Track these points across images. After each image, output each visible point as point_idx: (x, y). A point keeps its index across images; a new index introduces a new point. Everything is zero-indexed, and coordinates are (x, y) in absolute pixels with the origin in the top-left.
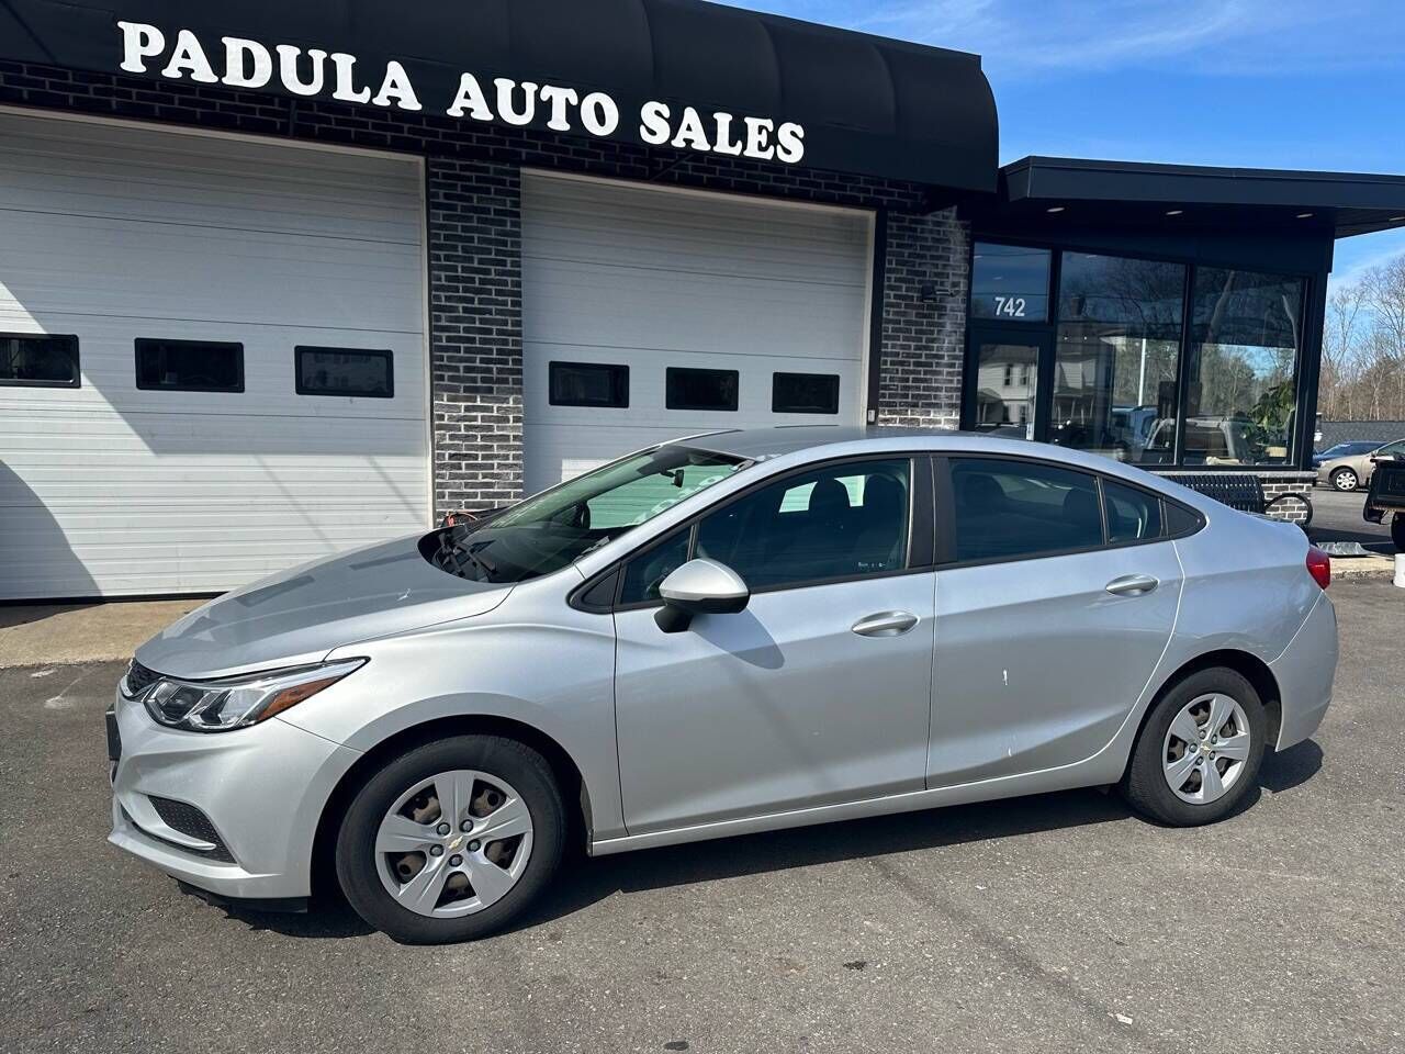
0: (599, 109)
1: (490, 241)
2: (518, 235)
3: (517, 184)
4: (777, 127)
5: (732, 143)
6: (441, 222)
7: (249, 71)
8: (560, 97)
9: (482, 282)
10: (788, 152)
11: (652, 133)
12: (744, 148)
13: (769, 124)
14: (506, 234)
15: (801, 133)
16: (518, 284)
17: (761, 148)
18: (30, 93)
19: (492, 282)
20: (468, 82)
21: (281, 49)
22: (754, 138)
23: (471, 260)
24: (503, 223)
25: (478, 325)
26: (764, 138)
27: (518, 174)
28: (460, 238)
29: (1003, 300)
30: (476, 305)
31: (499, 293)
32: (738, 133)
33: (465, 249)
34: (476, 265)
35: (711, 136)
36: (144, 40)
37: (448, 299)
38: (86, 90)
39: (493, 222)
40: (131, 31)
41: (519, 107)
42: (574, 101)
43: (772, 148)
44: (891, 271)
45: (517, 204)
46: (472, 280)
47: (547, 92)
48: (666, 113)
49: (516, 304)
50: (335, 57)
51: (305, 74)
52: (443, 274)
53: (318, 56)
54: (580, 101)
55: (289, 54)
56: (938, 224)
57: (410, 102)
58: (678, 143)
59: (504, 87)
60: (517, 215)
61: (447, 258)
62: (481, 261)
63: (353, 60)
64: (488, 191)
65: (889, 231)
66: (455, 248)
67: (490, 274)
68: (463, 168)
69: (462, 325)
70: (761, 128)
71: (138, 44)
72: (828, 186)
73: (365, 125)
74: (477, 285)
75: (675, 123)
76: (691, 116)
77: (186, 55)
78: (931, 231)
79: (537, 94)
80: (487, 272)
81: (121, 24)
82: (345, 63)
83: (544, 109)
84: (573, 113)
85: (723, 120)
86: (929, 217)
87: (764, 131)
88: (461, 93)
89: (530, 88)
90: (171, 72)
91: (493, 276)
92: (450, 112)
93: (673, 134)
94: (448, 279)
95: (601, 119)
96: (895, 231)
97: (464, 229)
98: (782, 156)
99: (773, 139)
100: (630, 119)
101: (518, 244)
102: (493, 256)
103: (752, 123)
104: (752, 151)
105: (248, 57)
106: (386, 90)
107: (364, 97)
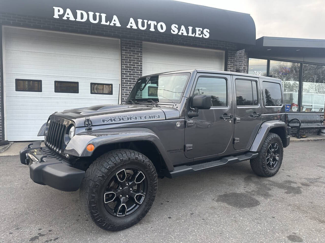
0: (161, 26)
1: (135, 58)
2: (141, 57)
3: (142, 45)
4: (203, 30)
5: (192, 34)
6: (124, 54)
7: (82, 18)
8: (153, 23)
9: (133, 68)
10: (206, 36)
11: (174, 31)
12: (195, 35)
13: (201, 29)
14: (139, 56)
15: (209, 31)
16: (142, 68)
17: (199, 35)
18: (33, 25)
19: (135, 68)
20: (132, 20)
21: (89, 13)
22: (198, 32)
23: (131, 63)
24: (138, 54)
25: (132, 78)
27: (142, 43)
28: (128, 58)
29: (256, 71)
30: (132, 73)
31: (137, 70)
32: (194, 31)
33: (129, 60)
34: (132, 64)
35: (188, 32)
36: (59, 11)
37: (126, 72)
38: (45, 24)
39: (136, 54)
41: (143, 26)
42: (156, 24)
43: (202, 35)
44: (229, 64)
45: (141, 50)
46: (131, 67)
47: (149, 22)
48: (177, 26)
50: (101, 14)
51: (95, 19)
52: (124, 66)
53: (98, 14)
55: (91, 14)
56: (240, 53)
57: (118, 25)
58: (180, 34)
59: (140, 21)
60: (141, 52)
61: (125, 62)
63: (106, 15)
64: (135, 47)
65: (228, 55)
66: (127, 60)
67: (135, 66)
68: (129, 41)
69: (128, 78)
71: (57, 12)
72: (214, 45)
73: (107, 31)
75: (179, 29)
76: (183, 27)
77: (68, 14)
78: (238, 55)
79: (147, 23)
80: (135, 65)
81: (54, 7)
82: (104, 16)
83: (149, 26)
84: (156, 27)
85: (190, 28)
86: (238, 52)
87: (200, 31)
88: (130, 22)
89: (146, 21)
90: (65, 18)
91: (136, 66)
92: (127, 27)
93: (179, 32)
94: (126, 67)
95: (162, 29)
96: (230, 55)
97: (129, 55)
98: (204, 36)
99: (202, 33)
100: (169, 28)
101: (141, 59)
102: (136, 62)
103: (197, 29)
104: (197, 35)
105: (82, 15)
106: (113, 22)
107: (108, 24)
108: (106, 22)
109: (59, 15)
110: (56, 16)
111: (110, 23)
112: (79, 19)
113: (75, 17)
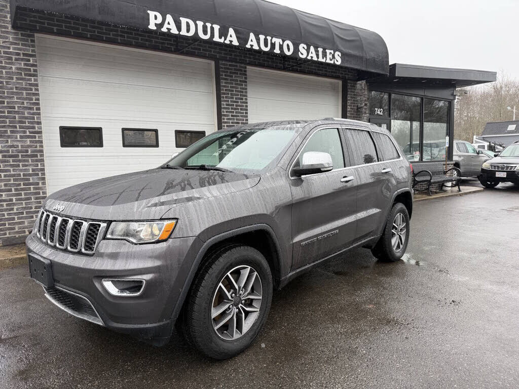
0: (288, 45)
1: (238, 91)
2: (246, 89)
3: (245, 71)
4: (334, 53)
5: (323, 58)
6: (224, 85)
7: (188, 31)
8: (278, 41)
9: (236, 106)
10: (337, 61)
11: (302, 54)
12: (326, 60)
13: (332, 52)
14: (243, 89)
15: (340, 55)
16: (247, 106)
17: (330, 60)
18: (91, 35)
19: (239, 106)
20: (252, 36)
21: (198, 22)
22: (329, 56)
23: (233, 98)
24: (242, 85)
25: (235, 121)
26: (331, 57)
27: (246, 68)
28: (230, 90)
29: (377, 109)
30: (235, 114)
31: (241, 109)
32: (324, 55)
33: (231, 94)
34: (234, 100)
35: (318, 56)
36: (156, 18)
37: (227, 112)
38: (109, 34)
39: (239, 85)
40: (152, 14)
41: (266, 45)
42: (281, 43)
43: (333, 60)
44: (349, 100)
45: (246, 78)
46: (233, 105)
47: (274, 40)
48: (306, 48)
49: (247, 113)
50: (214, 26)
51: (205, 32)
52: (225, 103)
53: (209, 25)
54: (283, 43)
55: (200, 24)
56: (361, 85)
58: (309, 58)
59: (262, 37)
60: (246, 82)
61: (226, 97)
62: (236, 99)
63: (219, 27)
64: (237, 74)
65: (348, 87)
66: (228, 94)
68: (230, 65)
69: (231, 121)
70: (330, 53)
71: (154, 19)
72: (332, 72)
73: (200, 49)
74: (235, 107)
75: (308, 51)
76: (312, 49)
77: (169, 23)
78: (359, 87)
79: (271, 40)
80: (238, 102)
81: (149, 12)
82: (217, 28)
83: (273, 45)
84: (281, 47)
85: (320, 50)
86: (359, 82)
88: (250, 40)
89: (269, 38)
91: (239, 104)
92: (247, 46)
93: (308, 55)
94: (226, 105)
95: (289, 49)
97: (231, 87)
98: (336, 63)
99: (334, 57)
100: (296, 50)
101: (246, 92)
102: (239, 97)
103: (328, 51)
104: (328, 61)
105: (188, 25)
106: (229, 38)
107: (222, 40)
108: (220, 37)
109: (156, 25)
110: (152, 26)
111: (225, 39)
112: (184, 32)
113: (179, 28)
